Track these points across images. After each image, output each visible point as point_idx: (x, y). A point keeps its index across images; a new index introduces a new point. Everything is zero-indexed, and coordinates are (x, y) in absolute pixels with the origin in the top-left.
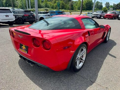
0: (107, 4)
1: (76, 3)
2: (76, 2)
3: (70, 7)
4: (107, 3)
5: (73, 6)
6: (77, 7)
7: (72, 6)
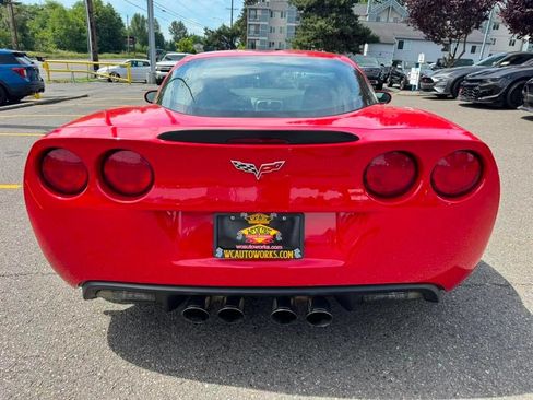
0: (178, 28)
1: (34, 13)
2: (35, 11)
3: (13, 34)
4: (174, 23)
5: (28, 29)
6: (47, 34)
7: (21, 28)
